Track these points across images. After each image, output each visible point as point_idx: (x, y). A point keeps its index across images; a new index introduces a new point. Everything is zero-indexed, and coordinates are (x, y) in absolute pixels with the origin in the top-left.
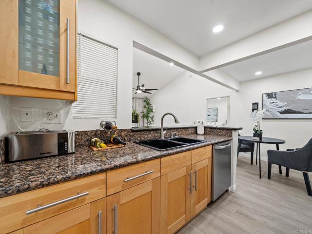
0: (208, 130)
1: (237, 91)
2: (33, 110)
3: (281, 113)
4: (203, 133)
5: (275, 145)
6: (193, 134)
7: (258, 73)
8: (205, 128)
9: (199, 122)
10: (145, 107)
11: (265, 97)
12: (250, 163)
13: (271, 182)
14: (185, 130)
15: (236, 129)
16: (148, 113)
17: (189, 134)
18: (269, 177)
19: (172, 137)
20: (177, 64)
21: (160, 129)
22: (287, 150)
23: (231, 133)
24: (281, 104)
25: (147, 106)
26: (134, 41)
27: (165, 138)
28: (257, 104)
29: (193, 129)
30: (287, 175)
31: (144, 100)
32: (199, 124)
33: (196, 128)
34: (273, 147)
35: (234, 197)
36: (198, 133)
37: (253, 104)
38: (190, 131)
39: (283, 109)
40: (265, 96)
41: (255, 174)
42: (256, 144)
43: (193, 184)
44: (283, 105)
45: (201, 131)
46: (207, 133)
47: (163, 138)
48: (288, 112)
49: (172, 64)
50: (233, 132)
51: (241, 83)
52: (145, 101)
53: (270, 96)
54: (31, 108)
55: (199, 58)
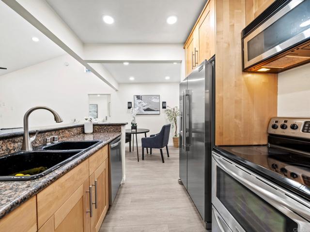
0: (97, 127)
1: (117, 91)
3: (145, 110)
4: (92, 131)
5: (144, 134)
6: (80, 134)
7: (132, 79)
8: (94, 125)
9: (86, 119)
11: (136, 99)
12: (129, 151)
13: (145, 162)
14: (69, 131)
15: (124, 125)
17: (74, 135)
18: (143, 159)
19: (49, 144)
21: (23, 135)
22: (151, 136)
23: (120, 128)
24: (144, 104)
27: (34, 148)
28: (131, 103)
29: (79, 129)
30: (151, 153)
32: (87, 121)
33: (83, 127)
34: (143, 135)
35: (126, 188)
36: (86, 131)
37: (129, 103)
38: (75, 131)
39: (145, 108)
40: (135, 97)
41: (134, 159)
42: (132, 135)
43: (93, 201)
44: (145, 105)
45: (89, 129)
46: (96, 131)
47: (29, 149)
48: (148, 110)
50: (122, 127)
51: (119, 84)
53: (138, 97)
55: (84, 44)
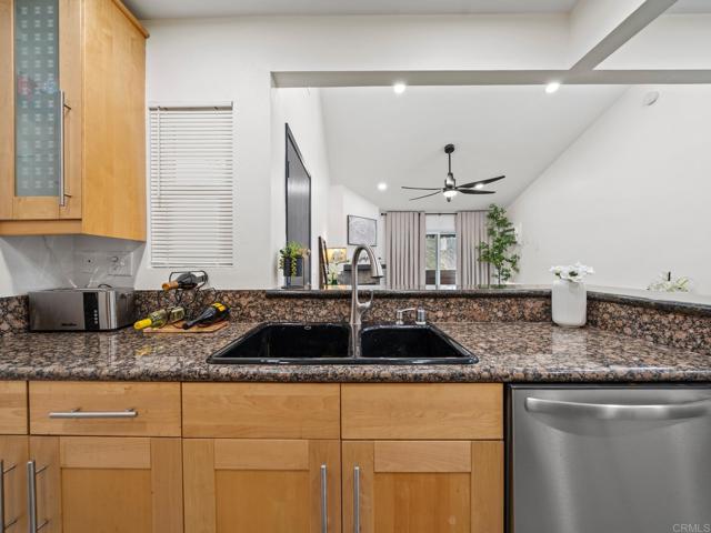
2: (95, 254)
4: (580, 319)
6: (537, 319)
8: (593, 301)
9: (558, 275)
10: (491, 232)
14: (482, 304)
16: (500, 248)
20: (417, 78)
25: (496, 229)
26: (273, 74)
31: (487, 213)
32: (558, 281)
33: (545, 297)
36: (557, 317)
49: (400, 88)
52: (491, 216)
54: (93, 251)
